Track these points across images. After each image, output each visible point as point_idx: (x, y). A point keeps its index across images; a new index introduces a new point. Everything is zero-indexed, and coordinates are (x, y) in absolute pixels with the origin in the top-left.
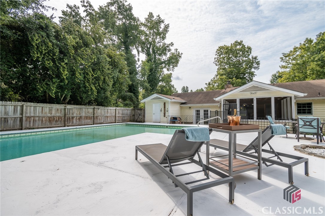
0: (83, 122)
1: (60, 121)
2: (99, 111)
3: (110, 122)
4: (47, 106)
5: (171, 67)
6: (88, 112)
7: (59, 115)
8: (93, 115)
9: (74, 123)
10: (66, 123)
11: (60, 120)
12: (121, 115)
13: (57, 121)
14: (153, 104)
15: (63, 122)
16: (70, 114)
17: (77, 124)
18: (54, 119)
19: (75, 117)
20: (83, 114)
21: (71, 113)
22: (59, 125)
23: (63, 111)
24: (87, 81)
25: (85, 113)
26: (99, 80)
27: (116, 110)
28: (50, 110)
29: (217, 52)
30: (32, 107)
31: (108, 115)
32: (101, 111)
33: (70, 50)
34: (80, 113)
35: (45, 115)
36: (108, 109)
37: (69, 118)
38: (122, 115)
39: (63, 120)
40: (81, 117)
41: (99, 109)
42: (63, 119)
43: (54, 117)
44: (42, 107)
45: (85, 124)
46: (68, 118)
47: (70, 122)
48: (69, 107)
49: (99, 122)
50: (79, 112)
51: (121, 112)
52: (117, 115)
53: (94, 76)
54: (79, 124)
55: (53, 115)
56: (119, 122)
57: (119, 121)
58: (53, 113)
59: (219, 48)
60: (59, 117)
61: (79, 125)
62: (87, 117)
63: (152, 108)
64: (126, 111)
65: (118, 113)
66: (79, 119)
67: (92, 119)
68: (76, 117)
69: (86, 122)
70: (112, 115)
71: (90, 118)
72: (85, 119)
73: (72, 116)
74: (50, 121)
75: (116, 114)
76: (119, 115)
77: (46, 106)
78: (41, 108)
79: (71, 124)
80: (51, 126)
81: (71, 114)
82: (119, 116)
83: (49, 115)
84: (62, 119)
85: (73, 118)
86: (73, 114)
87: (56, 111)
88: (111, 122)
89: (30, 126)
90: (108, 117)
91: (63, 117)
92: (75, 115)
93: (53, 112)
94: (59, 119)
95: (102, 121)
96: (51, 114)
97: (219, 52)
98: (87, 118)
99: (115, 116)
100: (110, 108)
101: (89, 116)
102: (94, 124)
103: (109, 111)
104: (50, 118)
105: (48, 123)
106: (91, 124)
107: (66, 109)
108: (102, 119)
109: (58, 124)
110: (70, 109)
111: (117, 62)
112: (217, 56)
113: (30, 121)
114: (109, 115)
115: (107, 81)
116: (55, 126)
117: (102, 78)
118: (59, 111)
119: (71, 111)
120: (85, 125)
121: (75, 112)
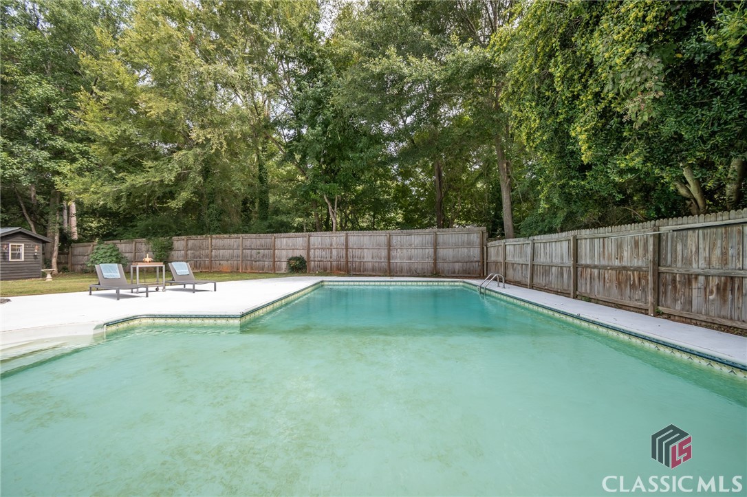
1: (644, 289)
4: (612, 234)
7: (640, 264)
9: (694, 308)
11: (643, 282)
13: (633, 287)
18: (627, 278)
19: (701, 279)
21: (679, 258)
28: (619, 247)
30: (588, 240)
34: (724, 253)
37: (674, 280)
40: (732, 278)
43: (624, 268)
44: (604, 238)
46: (669, 278)
47: (675, 300)
50: (719, 252)
55: (625, 264)
58: (625, 259)
60: (639, 269)
66: (722, 290)
68: (707, 276)
73: (687, 271)
74: (619, 283)
78: (601, 240)
79: (678, 307)
80: (620, 302)
81: (679, 264)
83: (617, 263)
85: (689, 279)
86: (687, 261)
87: (633, 248)
89: (586, 290)
92: (698, 266)
93: (625, 254)
94: (639, 279)
96: (621, 259)
104: (619, 272)
109: (636, 300)
110: (677, 238)
113: (586, 279)
116: (629, 303)
119: (679, 247)
121: (698, 248)
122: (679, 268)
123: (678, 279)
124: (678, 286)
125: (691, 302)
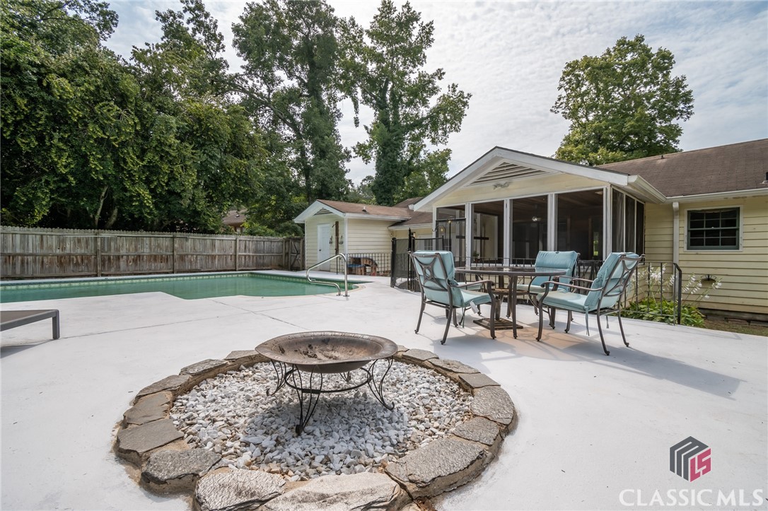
0: (146, 267)
1: (87, 265)
2: (189, 243)
3: (219, 269)
4: (53, 233)
5: (440, 132)
6: (158, 246)
7: (83, 251)
8: (172, 253)
9: (122, 269)
10: (99, 268)
11: (86, 261)
12: (251, 254)
13: (77, 264)
14: (319, 227)
15: (92, 268)
16: (110, 249)
17: (128, 272)
18: (70, 260)
19: (125, 257)
20: (146, 251)
21: (113, 248)
22: (83, 274)
23: (91, 244)
24: (127, 177)
25: (150, 249)
26: (160, 174)
27: (236, 240)
28: (61, 242)
29: (563, 79)
31: (213, 254)
32: (192, 243)
33: (70, 110)
34: (136, 247)
35: (50, 252)
36: (212, 240)
37: (109, 259)
38: (255, 252)
39: (92, 263)
40: (139, 256)
41: (187, 239)
42: (93, 261)
43: (69, 255)
44: (42, 235)
45: (151, 271)
46: (107, 258)
47: (110, 268)
48: (106, 234)
49: (188, 267)
50: (133, 246)
51: (251, 246)
52: (238, 254)
53: (138, 164)
54: (135, 272)
55: (67, 251)
56: (248, 268)
57: (248, 266)
58: (68, 249)
59: (569, 65)
60: (82, 256)
61: (135, 274)
62: (155, 256)
63: (317, 235)
64: (267, 244)
65: (243, 248)
66: (135, 261)
67: (169, 263)
68: (128, 256)
69: (153, 268)
70: (226, 253)
71: (164, 259)
72: (150, 261)
73: (117, 254)
74: (61, 263)
75: (236, 252)
76: (245, 251)
77: (48, 233)
78: (38, 237)
79: (113, 271)
80: (64, 275)
81: (112, 251)
82: (245, 256)
83: (58, 252)
84: (90, 261)
85: (118, 258)
86: (117, 250)
87: (74, 242)
88: (222, 269)
89: (14, 272)
90: (213, 257)
91: (93, 257)
92: (123, 252)
93: (68, 246)
94: (82, 260)
95: (198, 267)
96: (64, 249)
97: (570, 80)
98: (155, 258)
99: (235, 255)
100: (220, 237)
101: (162, 256)
102: (173, 273)
103: (217, 243)
104: (60, 257)
105: (58, 269)
106: (168, 273)
107: (99, 240)
108: (196, 262)
109: (82, 271)
110: (109, 240)
111: (214, 131)
112: (566, 90)
114: (216, 252)
115: (180, 173)
116: (73, 274)
117: (165, 167)
118: (83, 244)
119: (112, 244)
120: (150, 274)
121: (123, 244)
122: (113, 253)
123: (112, 257)
124: (112, 261)
125: (119, 267)
